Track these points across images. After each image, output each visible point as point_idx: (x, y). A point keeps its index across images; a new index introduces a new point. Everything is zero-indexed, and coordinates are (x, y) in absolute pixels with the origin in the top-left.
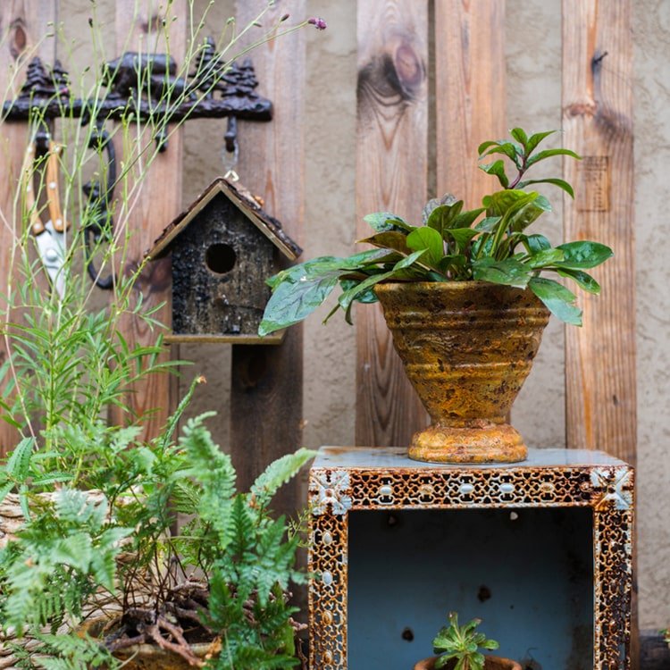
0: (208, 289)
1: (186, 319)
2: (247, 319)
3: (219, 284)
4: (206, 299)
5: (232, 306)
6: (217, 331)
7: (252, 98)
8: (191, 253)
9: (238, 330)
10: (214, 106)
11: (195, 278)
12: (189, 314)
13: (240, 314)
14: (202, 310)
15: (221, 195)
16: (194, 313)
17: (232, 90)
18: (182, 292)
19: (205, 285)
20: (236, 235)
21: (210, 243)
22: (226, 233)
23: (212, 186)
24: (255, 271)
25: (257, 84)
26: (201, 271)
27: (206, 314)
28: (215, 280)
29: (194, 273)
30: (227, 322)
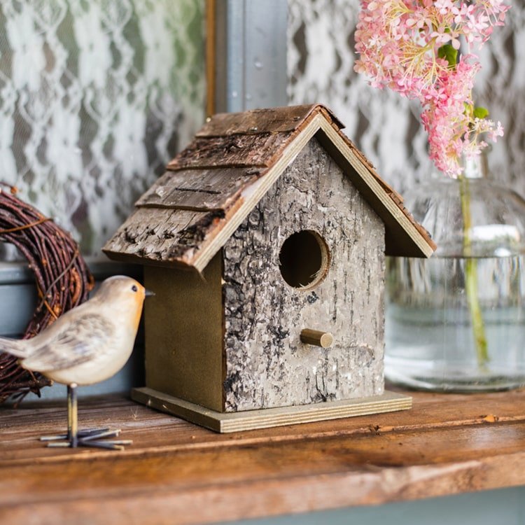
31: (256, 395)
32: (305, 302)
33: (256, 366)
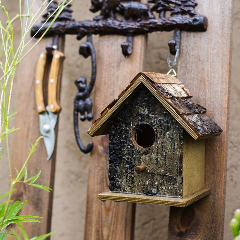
0: (134, 159)
1: (118, 181)
2: (162, 184)
3: (142, 155)
4: (132, 167)
5: (152, 173)
6: (140, 192)
7: (192, 15)
8: (122, 130)
9: (155, 193)
10: (164, 22)
11: (125, 150)
12: (121, 178)
13: (157, 180)
14: (129, 175)
15: (142, 86)
16: (124, 177)
17: (177, 10)
18: (115, 160)
19: (132, 156)
20: (156, 118)
21: (136, 123)
22: (148, 115)
23: (135, 79)
24: (169, 146)
25: (196, 5)
26: (129, 145)
27: (133, 179)
28: (139, 153)
29: (124, 146)
30: (148, 185)
31: (122, 188)
32: (143, 153)
33: (121, 177)
